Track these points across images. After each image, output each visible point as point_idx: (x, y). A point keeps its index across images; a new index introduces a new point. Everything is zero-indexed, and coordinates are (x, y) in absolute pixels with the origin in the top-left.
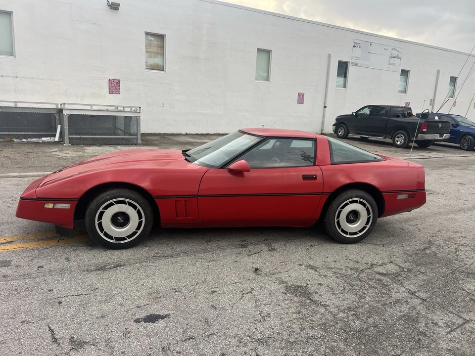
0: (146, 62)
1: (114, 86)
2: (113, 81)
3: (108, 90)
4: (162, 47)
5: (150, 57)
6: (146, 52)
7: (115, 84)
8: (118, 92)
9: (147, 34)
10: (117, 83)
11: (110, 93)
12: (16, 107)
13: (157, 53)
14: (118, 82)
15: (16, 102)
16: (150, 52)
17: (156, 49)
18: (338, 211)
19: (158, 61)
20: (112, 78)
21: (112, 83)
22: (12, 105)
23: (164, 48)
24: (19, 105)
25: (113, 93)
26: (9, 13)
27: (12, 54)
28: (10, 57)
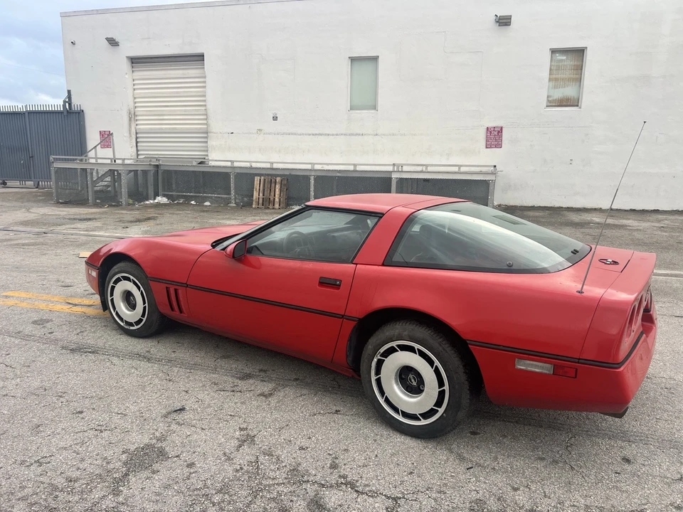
0: (548, 97)
1: (494, 137)
2: (492, 129)
3: (484, 143)
4: (579, 68)
5: (555, 87)
6: (550, 80)
7: (496, 133)
8: (499, 146)
9: (553, 51)
11: (487, 148)
12: (355, 171)
13: (570, 80)
14: (500, 131)
15: (355, 165)
16: (556, 80)
17: (568, 74)
18: (375, 360)
19: (569, 91)
20: (491, 125)
21: (491, 132)
22: (351, 168)
23: (582, 69)
24: (359, 168)
25: (491, 147)
26: (375, 59)
27: (374, 107)
28: (373, 111)
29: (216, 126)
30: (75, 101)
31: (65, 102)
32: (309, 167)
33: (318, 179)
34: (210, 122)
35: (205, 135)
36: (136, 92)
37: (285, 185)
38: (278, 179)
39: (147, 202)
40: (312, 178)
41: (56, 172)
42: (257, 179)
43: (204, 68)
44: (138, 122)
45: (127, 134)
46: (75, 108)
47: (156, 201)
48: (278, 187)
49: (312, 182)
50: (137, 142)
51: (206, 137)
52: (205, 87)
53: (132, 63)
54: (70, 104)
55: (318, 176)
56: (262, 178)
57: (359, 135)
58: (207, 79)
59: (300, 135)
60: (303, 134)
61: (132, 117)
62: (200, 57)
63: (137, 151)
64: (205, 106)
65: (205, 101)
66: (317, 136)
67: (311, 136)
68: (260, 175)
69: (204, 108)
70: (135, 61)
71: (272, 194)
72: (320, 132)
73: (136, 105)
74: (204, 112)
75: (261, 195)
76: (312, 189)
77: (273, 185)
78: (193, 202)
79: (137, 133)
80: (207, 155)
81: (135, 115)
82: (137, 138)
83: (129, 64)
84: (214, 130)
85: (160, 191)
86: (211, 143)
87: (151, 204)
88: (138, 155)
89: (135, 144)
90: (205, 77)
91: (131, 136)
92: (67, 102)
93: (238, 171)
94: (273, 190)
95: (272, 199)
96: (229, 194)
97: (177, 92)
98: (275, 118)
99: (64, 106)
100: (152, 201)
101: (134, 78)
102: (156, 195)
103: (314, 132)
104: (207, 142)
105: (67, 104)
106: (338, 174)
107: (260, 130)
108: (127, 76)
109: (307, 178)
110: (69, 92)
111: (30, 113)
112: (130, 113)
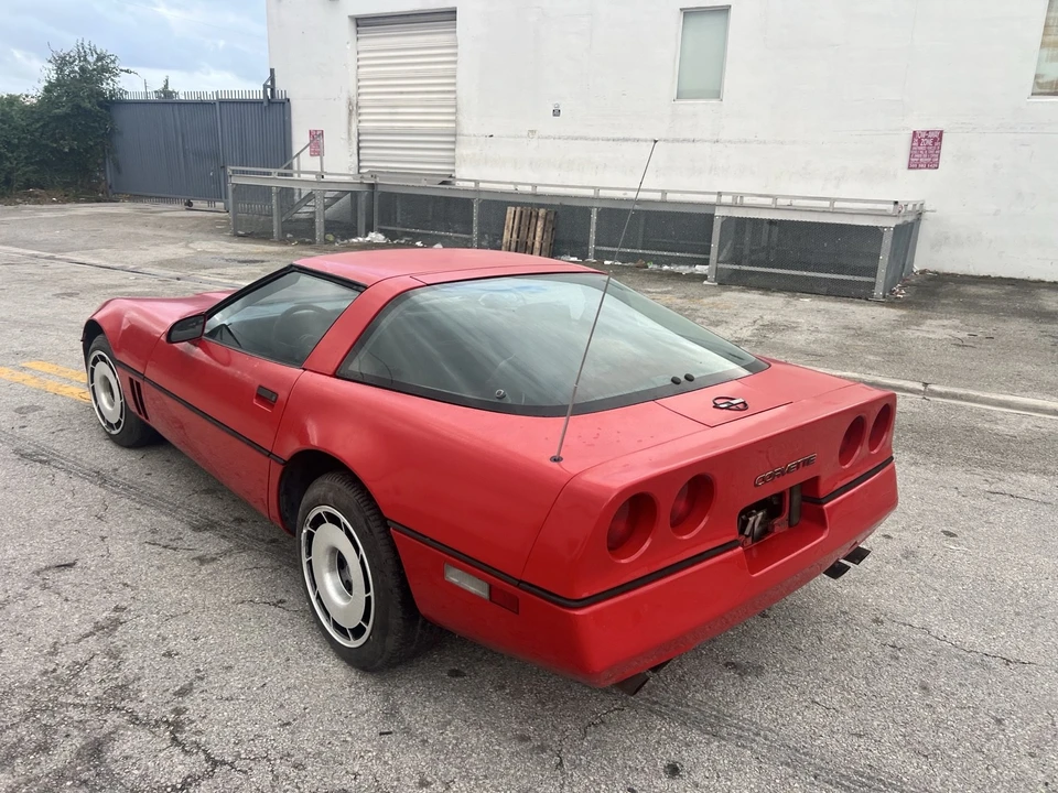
0: (1036, 77)
1: (926, 149)
2: (923, 135)
3: (904, 159)
6: (1043, 45)
7: (929, 142)
8: (933, 164)
10: (935, 140)
11: (909, 168)
12: (663, 202)
14: (938, 138)
15: (664, 192)
18: (305, 531)
20: (921, 127)
21: (920, 141)
22: (658, 196)
24: (670, 197)
25: (918, 168)
26: (725, 10)
27: (718, 95)
28: (714, 101)
29: (468, 125)
30: (279, 86)
31: (265, 86)
32: (591, 193)
33: (603, 213)
34: (460, 118)
35: (452, 139)
36: (360, 70)
37: (550, 221)
38: (542, 212)
39: (354, 240)
40: (594, 211)
41: (234, 191)
42: (510, 210)
43: (455, 32)
44: (360, 118)
45: (345, 136)
46: (279, 96)
47: (368, 239)
48: (540, 224)
49: (594, 217)
50: (359, 148)
51: (454, 142)
52: (455, 62)
53: (358, 26)
54: (272, 90)
55: (603, 209)
56: (519, 209)
57: (689, 141)
58: (459, 50)
59: (593, 139)
60: (598, 139)
61: (354, 109)
62: (450, 15)
63: (359, 161)
64: (454, 92)
65: (454, 84)
66: (619, 143)
67: (611, 142)
68: (515, 204)
69: (453, 96)
70: (362, 23)
71: (531, 235)
72: (626, 136)
73: (360, 91)
74: (452, 103)
75: (515, 236)
76: (593, 229)
77: (533, 220)
78: (419, 244)
79: (359, 134)
80: (454, 171)
81: (358, 107)
82: (359, 141)
83: (353, 26)
84: (465, 132)
85: (376, 226)
86: (461, 151)
87: (359, 243)
88: (359, 168)
89: (356, 152)
90: (457, 46)
91: (350, 138)
92: (268, 87)
93: (484, 197)
94: (532, 229)
95: (530, 243)
96: (471, 233)
97: (417, 71)
98: (556, 113)
99: (265, 92)
100: (361, 239)
101: (360, 49)
102: (369, 229)
103: (615, 136)
104: (454, 150)
105: (269, 90)
106: (637, 207)
107: (532, 131)
108: (348, 47)
109: (586, 211)
110: (272, 71)
111: (222, 102)
112: (350, 104)
